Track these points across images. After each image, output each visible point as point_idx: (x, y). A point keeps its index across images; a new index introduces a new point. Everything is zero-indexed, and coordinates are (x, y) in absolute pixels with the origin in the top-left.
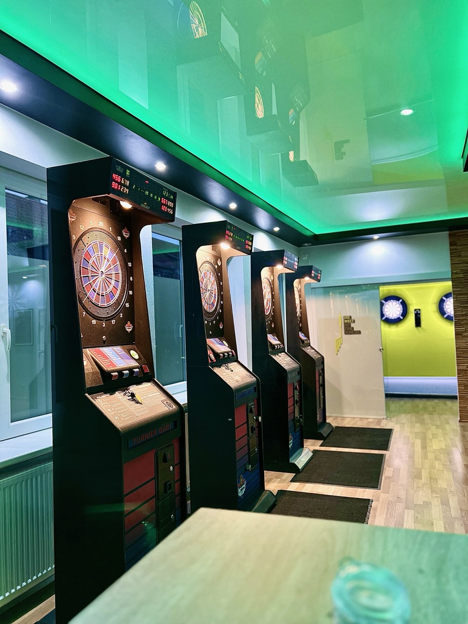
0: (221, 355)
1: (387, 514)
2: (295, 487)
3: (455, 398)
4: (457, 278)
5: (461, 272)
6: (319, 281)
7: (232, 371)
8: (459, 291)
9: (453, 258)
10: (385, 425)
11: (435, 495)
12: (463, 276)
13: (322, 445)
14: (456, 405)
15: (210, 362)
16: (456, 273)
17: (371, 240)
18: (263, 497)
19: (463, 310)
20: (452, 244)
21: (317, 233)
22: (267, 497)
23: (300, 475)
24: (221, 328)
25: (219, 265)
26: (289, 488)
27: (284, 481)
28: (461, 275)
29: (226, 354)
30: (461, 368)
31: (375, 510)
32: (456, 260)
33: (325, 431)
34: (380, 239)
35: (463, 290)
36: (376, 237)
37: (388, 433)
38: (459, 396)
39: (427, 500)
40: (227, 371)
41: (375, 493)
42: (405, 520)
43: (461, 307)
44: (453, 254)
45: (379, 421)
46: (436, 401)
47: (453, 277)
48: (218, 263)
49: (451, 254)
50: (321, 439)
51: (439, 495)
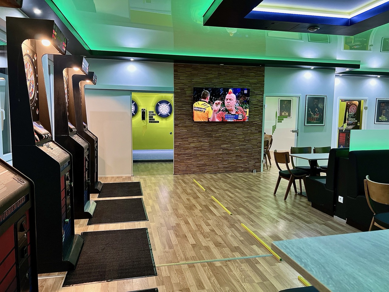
0: (44, 136)
1: (159, 236)
2: (92, 228)
3: (172, 161)
4: (177, 92)
5: (179, 89)
6: (95, 84)
7: (52, 149)
8: (178, 100)
9: (175, 80)
10: (135, 180)
11: (180, 219)
12: (180, 91)
13: (99, 197)
14: (172, 165)
15: (36, 142)
16: (177, 89)
17: (129, 60)
18: (75, 240)
19: (179, 111)
20: (175, 71)
21: (92, 49)
22: (78, 239)
23: (92, 219)
24: (37, 113)
25: (36, 59)
26: (88, 230)
27: (82, 225)
28: (179, 91)
29: (46, 135)
30: (177, 144)
31: (151, 234)
32: (177, 81)
33: (99, 187)
34: (135, 61)
35: (180, 99)
36: (132, 59)
37: (138, 185)
38: (174, 160)
39: (177, 223)
40: (48, 149)
41: (147, 223)
42: (171, 237)
43: (178, 109)
44: (176, 77)
45: (129, 178)
46: (157, 163)
47: (175, 91)
48: (35, 57)
49: (174, 77)
50: (97, 193)
51: (182, 219)
